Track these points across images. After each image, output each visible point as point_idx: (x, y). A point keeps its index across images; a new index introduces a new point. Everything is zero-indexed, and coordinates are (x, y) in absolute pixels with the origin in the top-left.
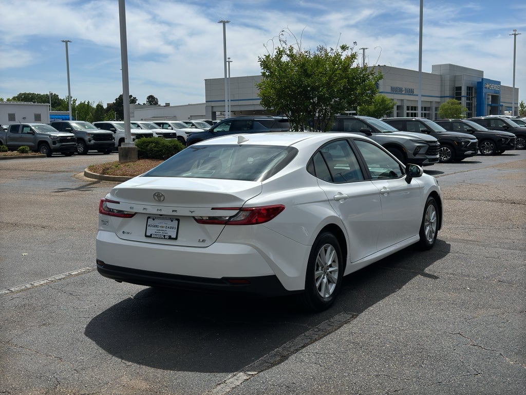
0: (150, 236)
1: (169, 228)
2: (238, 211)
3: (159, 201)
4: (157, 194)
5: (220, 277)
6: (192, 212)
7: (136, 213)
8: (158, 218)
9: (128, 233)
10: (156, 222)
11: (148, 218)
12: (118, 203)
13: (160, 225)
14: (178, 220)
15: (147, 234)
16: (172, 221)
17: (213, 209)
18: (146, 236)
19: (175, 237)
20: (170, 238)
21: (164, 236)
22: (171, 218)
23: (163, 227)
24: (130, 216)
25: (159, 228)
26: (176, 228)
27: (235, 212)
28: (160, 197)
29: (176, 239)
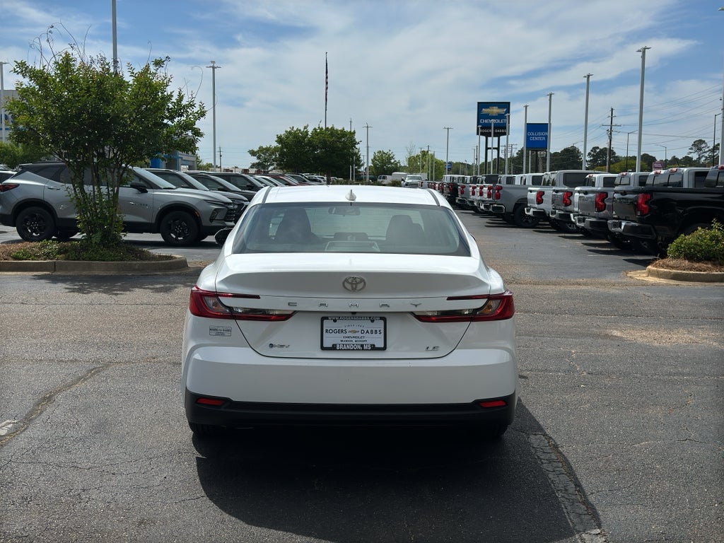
0: (334, 348)
1: (367, 332)
2: (486, 300)
3: (354, 290)
4: (350, 280)
5: (470, 400)
6: (416, 306)
7: (295, 312)
8: (345, 318)
9: (282, 346)
10: (341, 325)
11: (323, 319)
12: (257, 297)
13: (348, 329)
14: (384, 319)
15: (325, 346)
16: (372, 321)
17: (450, 299)
18: (323, 348)
19: (383, 346)
20: (374, 348)
21: (362, 346)
22: (371, 317)
23: (355, 332)
24: (284, 317)
25: (348, 335)
26: (382, 332)
27: (483, 302)
28: (357, 283)
29: (384, 348)
